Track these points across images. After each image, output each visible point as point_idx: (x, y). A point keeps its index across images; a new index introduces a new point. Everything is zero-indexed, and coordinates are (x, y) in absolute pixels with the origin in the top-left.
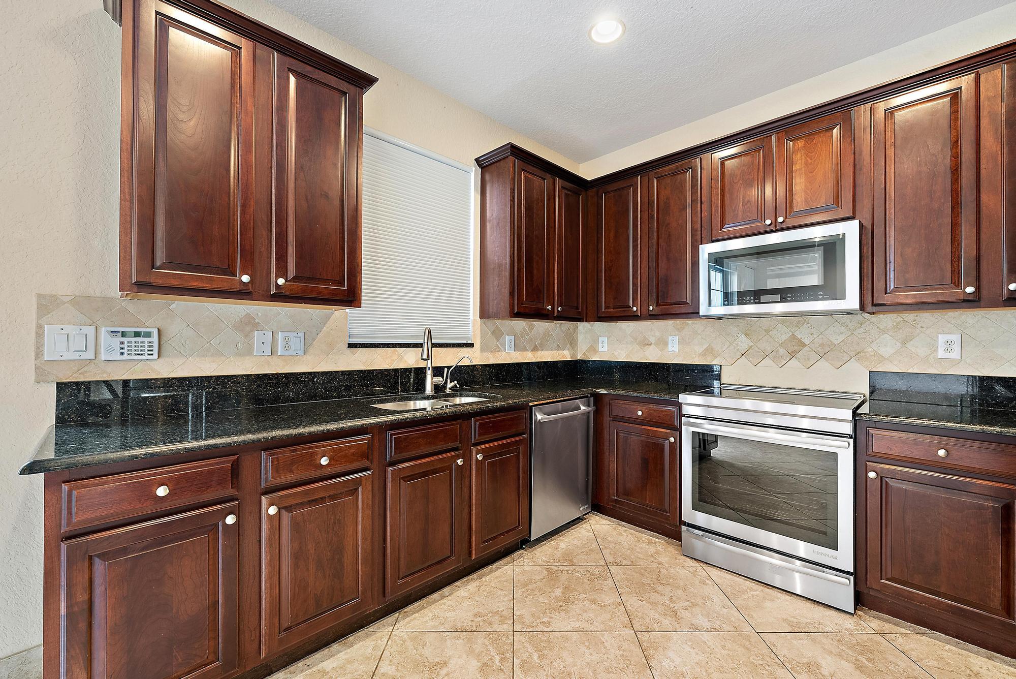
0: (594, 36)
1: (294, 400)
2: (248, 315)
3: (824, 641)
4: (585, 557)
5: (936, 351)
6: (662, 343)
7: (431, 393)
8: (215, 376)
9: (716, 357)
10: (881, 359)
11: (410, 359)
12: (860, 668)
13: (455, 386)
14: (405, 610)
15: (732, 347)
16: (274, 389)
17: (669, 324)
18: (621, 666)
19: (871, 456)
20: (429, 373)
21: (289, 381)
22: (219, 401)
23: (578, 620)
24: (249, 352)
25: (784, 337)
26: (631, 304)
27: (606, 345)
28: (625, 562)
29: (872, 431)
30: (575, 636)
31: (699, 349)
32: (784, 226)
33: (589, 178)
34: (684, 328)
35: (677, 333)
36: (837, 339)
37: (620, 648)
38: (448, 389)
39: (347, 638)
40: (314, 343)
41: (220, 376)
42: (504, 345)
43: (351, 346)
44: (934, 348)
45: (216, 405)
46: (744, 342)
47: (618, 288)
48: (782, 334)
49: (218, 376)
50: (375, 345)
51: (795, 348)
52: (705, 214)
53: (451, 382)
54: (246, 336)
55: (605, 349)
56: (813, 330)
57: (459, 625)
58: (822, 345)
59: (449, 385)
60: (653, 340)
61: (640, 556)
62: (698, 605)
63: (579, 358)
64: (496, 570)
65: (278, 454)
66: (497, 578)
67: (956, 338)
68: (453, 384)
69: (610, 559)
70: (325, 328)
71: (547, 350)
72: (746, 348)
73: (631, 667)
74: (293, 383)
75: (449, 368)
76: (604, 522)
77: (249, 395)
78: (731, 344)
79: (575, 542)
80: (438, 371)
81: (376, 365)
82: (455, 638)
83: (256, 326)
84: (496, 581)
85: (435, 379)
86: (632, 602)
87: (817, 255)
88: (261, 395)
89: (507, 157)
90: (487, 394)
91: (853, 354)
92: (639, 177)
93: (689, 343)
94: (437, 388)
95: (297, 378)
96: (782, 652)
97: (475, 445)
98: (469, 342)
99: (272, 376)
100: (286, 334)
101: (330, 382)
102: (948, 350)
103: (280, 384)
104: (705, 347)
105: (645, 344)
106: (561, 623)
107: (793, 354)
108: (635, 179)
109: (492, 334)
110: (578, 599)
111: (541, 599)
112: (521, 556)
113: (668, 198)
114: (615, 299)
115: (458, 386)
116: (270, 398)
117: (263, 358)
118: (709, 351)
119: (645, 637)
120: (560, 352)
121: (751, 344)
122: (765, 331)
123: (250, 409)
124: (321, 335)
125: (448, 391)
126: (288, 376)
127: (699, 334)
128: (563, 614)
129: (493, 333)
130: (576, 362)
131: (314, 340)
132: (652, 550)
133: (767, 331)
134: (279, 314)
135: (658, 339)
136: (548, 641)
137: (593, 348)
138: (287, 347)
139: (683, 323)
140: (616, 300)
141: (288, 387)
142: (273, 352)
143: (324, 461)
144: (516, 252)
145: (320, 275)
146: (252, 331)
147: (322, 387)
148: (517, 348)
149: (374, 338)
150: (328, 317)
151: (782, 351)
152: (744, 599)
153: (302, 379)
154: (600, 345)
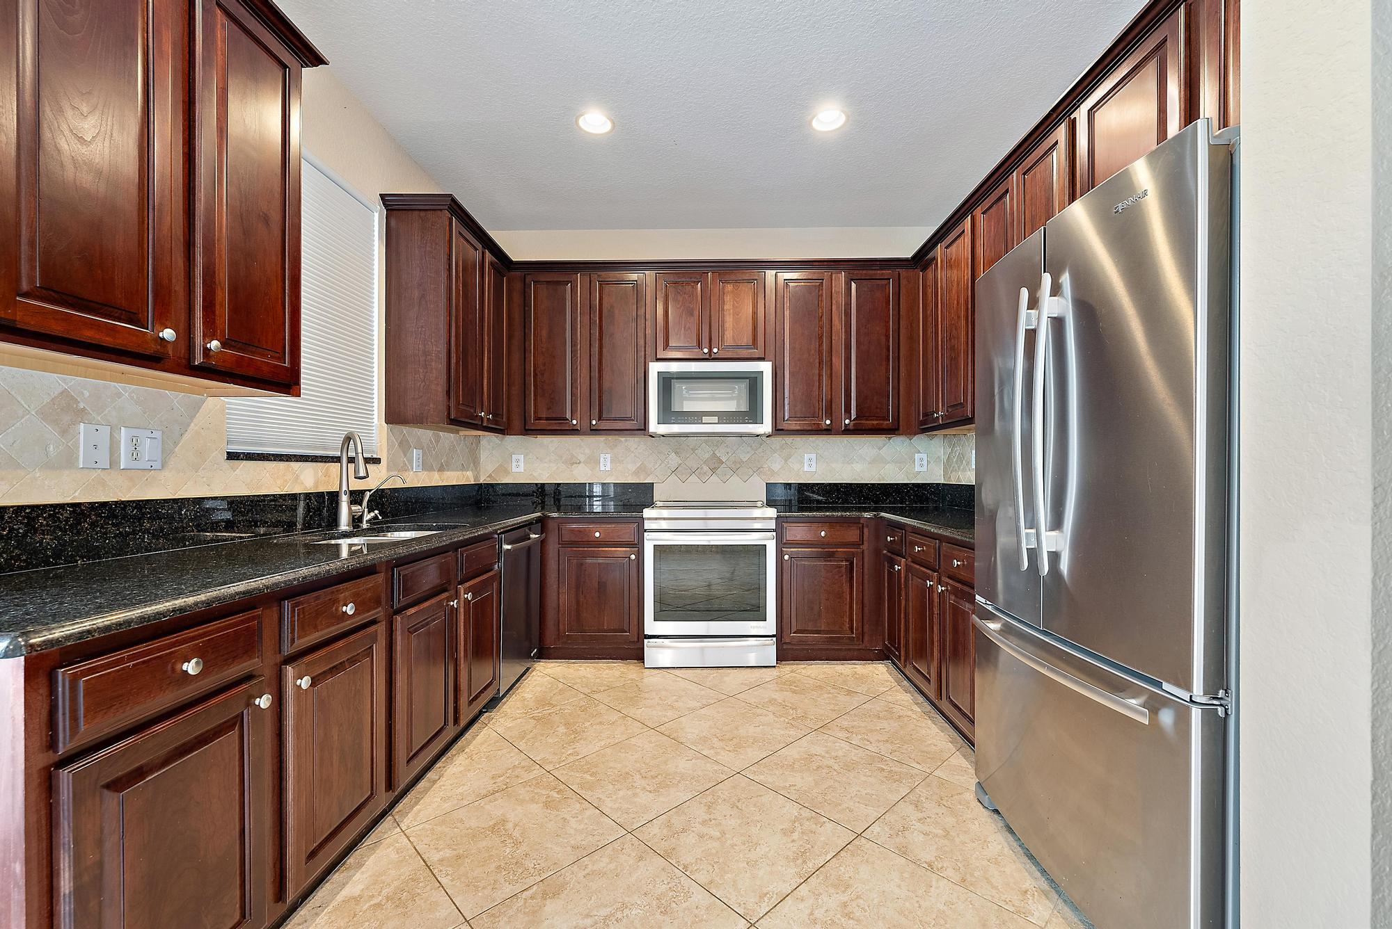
0: (581, 122)
1: (151, 547)
2: (65, 393)
3: (769, 686)
4: (560, 697)
5: (803, 466)
6: (594, 461)
7: (347, 528)
8: (12, 507)
9: (649, 475)
10: (773, 473)
11: (307, 480)
12: (794, 692)
13: (376, 517)
14: (397, 810)
15: (663, 465)
16: (118, 530)
17: (600, 440)
18: (661, 751)
19: (785, 544)
20: (344, 499)
21: (143, 514)
22: (19, 555)
23: (600, 740)
24: (68, 461)
25: (707, 456)
26: (568, 416)
27: (522, 464)
28: (602, 689)
29: (785, 525)
30: (608, 751)
31: (633, 468)
32: (717, 356)
33: (515, 258)
34: (616, 446)
35: (609, 450)
36: (745, 457)
37: (650, 742)
38: (365, 522)
39: (344, 863)
40: (176, 450)
41: (23, 506)
42: (411, 461)
43: (232, 456)
44: (802, 463)
45: (16, 562)
46: (674, 460)
47: (552, 396)
48: (705, 453)
49: (18, 506)
50: (264, 457)
51: (715, 465)
52: (648, 331)
53: (369, 512)
54: (64, 432)
55: (521, 469)
56: (729, 450)
57: (484, 792)
58: (735, 462)
59: (367, 517)
60: (582, 458)
61: (611, 680)
62: (682, 696)
63: (481, 482)
64: (474, 738)
65: (303, 604)
66: (482, 744)
67: (813, 456)
68: (372, 514)
69: (587, 691)
70: (192, 425)
71: (452, 470)
72: (676, 465)
73: (668, 749)
74: (149, 518)
75: (370, 491)
76: (552, 665)
77: (75, 541)
78: (662, 462)
79: (539, 689)
80: (356, 497)
81: (263, 488)
82: (490, 801)
83: (81, 415)
84: (484, 746)
85: (354, 508)
86: (632, 711)
87: (743, 386)
88: (97, 540)
89: (441, 210)
90: (434, 524)
91: (755, 469)
92: (579, 275)
93: (623, 461)
94: (356, 520)
95: (155, 508)
96: (752, 701)
97: (461, 583)
98: (375, 456)
99: (116, 506)
100: (135, 432)
101: (204, 516)
102: (810, 466)
103: (129, 520)
104: (638, 465)
105: (572, 462)
106: (587, 748)
107: (714, 470)
108: (574, 276)
109: (400, 446)
110: (585, 728)
111: (550, 740)
112: (490, 719)
113: (612, 307)
114: (548, 409)
115: (380, 518)
116: (112, 545)
117: (94, 474)
118: (642, 469)
119: (662, 729)
120: (464, 473)
121: (680, 462)
122: (692, 449)
123: (77, 566)
124: (186, 437)
125: (365, 525)
126: (140, 505)
127: (633, 452)
128: (582, 742)
129: (401, 444)
130: (480, 487)
131: (176, 444)
132: (617, 673)
133: (694, 450)
134: (119, 395)
135: (588, 457)
136: (588, 763)
137: (504, 469)
138: (135, 453)
139: (616, 440)
140: (550, 410)
141: (141, 525)
142: (114, 463)
143: (349, 609)
144: (453, 339)
145: (259, 341)
146: (75, 423)
147: (193, 525)
148: (427, 467)
149: (261, 445)
150: (197, 407)
151: (706, 468)
152: (710, 682)
153: (163, 511)
154: (514, 464)
